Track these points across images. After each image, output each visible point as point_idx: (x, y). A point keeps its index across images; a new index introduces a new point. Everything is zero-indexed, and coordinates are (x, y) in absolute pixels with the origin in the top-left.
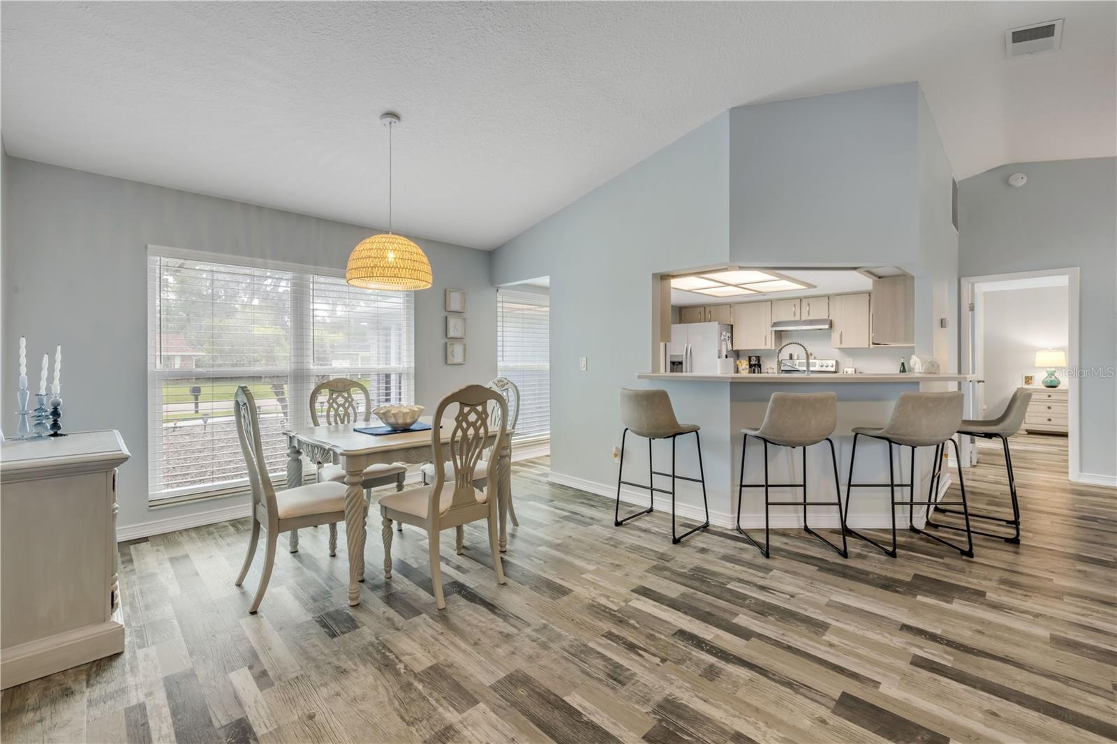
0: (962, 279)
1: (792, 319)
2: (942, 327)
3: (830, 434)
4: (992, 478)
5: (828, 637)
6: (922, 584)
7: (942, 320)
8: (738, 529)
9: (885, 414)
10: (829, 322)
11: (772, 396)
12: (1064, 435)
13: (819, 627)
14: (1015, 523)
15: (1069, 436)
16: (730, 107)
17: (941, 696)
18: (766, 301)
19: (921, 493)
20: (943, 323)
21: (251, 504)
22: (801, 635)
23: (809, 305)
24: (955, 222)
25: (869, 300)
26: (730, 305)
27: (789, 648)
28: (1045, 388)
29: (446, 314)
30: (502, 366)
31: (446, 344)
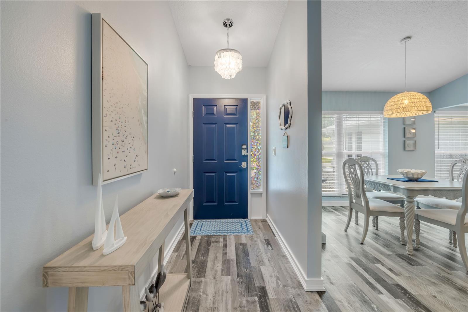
29: (404, 126)
30: (437, 151)
31: (404, 141)
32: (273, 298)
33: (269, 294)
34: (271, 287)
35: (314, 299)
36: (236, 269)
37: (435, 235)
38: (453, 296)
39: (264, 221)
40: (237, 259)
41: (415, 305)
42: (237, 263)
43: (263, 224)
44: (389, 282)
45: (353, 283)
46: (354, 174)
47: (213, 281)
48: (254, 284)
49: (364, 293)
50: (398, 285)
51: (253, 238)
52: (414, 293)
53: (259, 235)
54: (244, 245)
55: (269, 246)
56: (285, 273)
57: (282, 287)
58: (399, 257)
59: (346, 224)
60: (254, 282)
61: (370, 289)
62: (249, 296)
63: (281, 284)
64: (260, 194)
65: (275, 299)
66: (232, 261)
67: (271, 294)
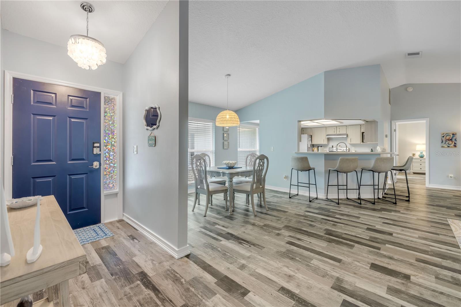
0: (392, 121)
1: (334, 133)
2: (386, 137)
3: (356, 169)
4: (401, 186)
5: (360, 219)
6: (382, 210)
7: (386, 135)
8: (327, 198)
9: (371, 164)
10: (346, 135)
11: (340, 158)
12: (424, 174)
13: (358, 218)
14: (409, 197)
15: (426, 174)
16: (324, 71)
17: (390, 228)
18: (324, 127)
19: (381, 186)
20: (386, 136)
21: (195, 189)
22: (354, 219)
23: (339, 129)
24: (390, 103)
25: (361, 128)
26: (311, 128)
27: (352, 221)
28: (419, 158)
29: (223, 132)
30: (239, 149)
31: (223, 143)
32: (154, 275)
33: (148, 274)
34: (148, 269)
35: (184, 261)
36: (106, 270)
37: (240, 201)
38: (251, 229)
39: (121, 221)
40: (104, 263)
41: (237, 240)
42: (105, 265)
43: (121, 224)
44: (224, 233)
45: (206, 242)
46: (199, 167)
47: (83, 291)
48: (132, 273)
49: (212, 244)
50: (228, 233)
51: (115, 238)
52: (236, 234)
53: (120, 234)
54: (107, 248)
55: (135, 240)
56: (158, 255)
57: (158, 264)
58: (226, 218)
59: (193, 206)
60: (131, 272)
61: (215, 241)
62: (131, 284)
63: (157, 263)
64: (116, 194)
65: (155, 275)
66: (99, 266)
67: (150, 273)
